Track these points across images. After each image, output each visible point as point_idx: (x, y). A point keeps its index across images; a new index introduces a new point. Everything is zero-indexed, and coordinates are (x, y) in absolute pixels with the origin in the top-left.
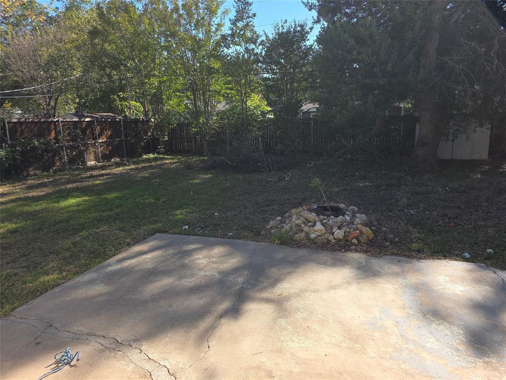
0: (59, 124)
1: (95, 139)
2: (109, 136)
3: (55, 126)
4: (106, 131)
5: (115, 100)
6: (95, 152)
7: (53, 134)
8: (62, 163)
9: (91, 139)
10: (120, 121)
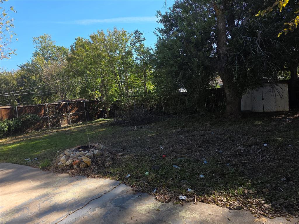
0: (46, 106)
1: (67, 112)
2: (76, 111)
3: (44, 107)
4: (75, 108)
5: (89, 92)
6: (68, 119)
7: (43, 112)
8: (47, 126)
9: (66, 113)
10: (83, 102)
